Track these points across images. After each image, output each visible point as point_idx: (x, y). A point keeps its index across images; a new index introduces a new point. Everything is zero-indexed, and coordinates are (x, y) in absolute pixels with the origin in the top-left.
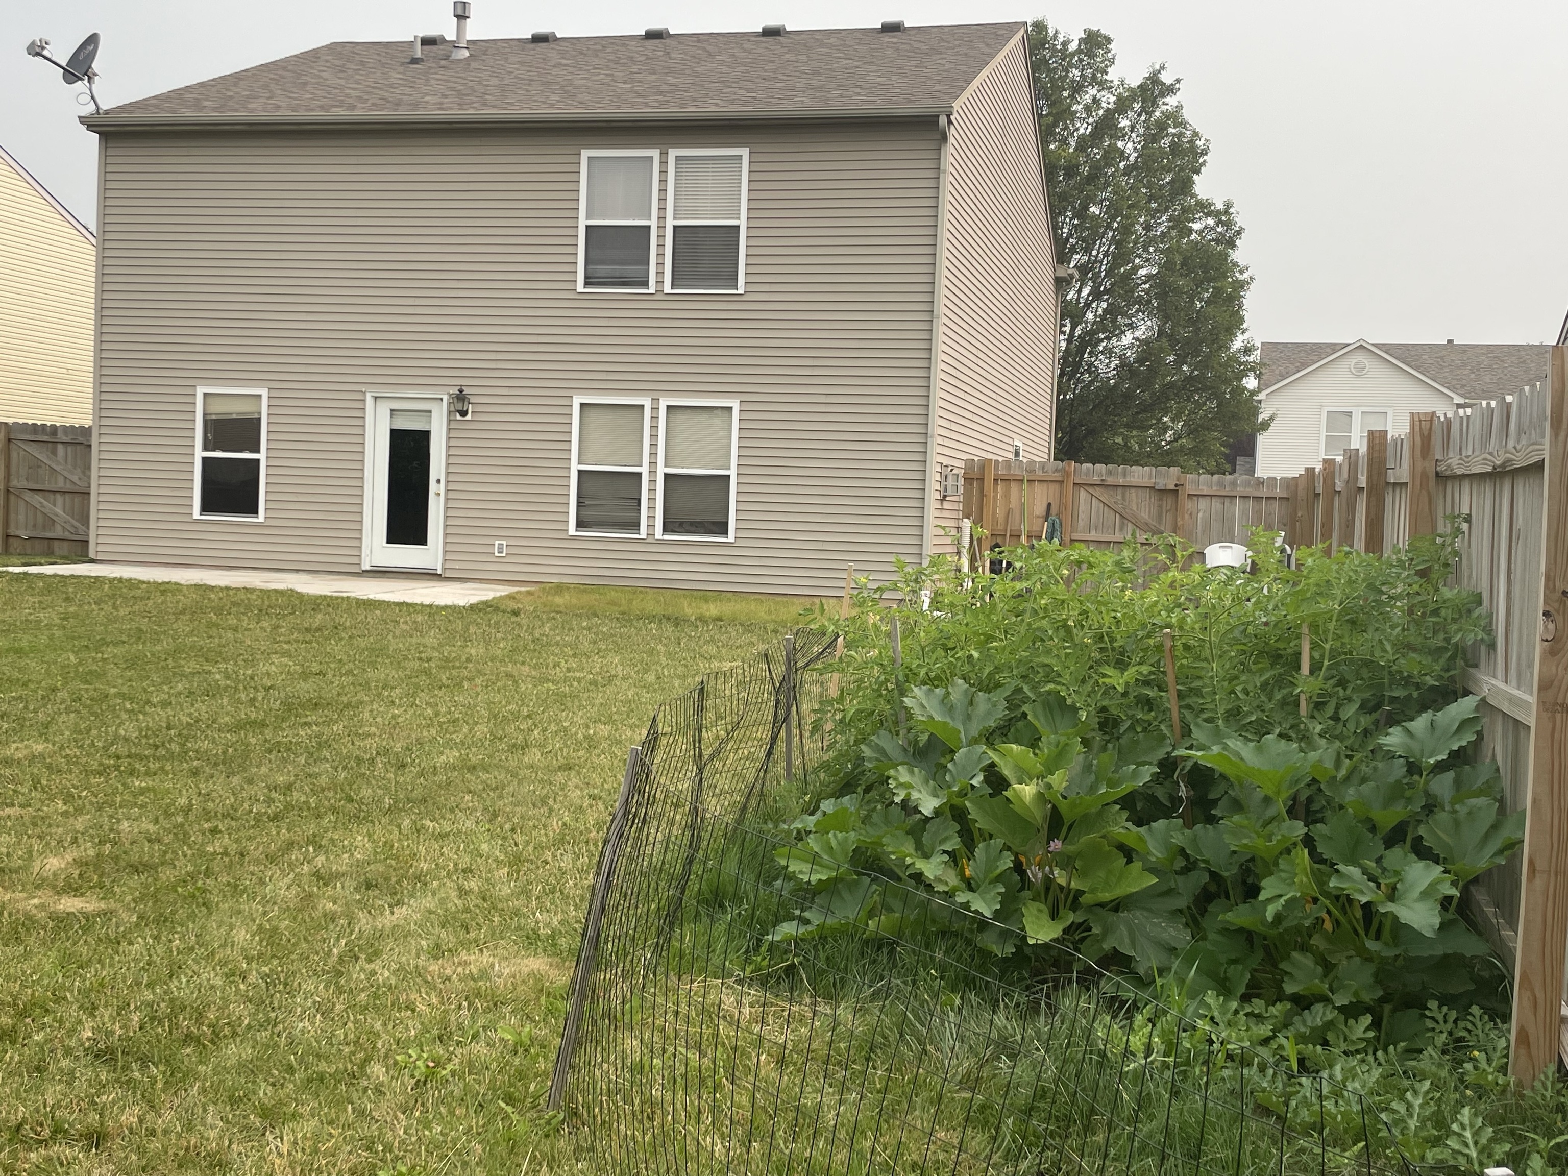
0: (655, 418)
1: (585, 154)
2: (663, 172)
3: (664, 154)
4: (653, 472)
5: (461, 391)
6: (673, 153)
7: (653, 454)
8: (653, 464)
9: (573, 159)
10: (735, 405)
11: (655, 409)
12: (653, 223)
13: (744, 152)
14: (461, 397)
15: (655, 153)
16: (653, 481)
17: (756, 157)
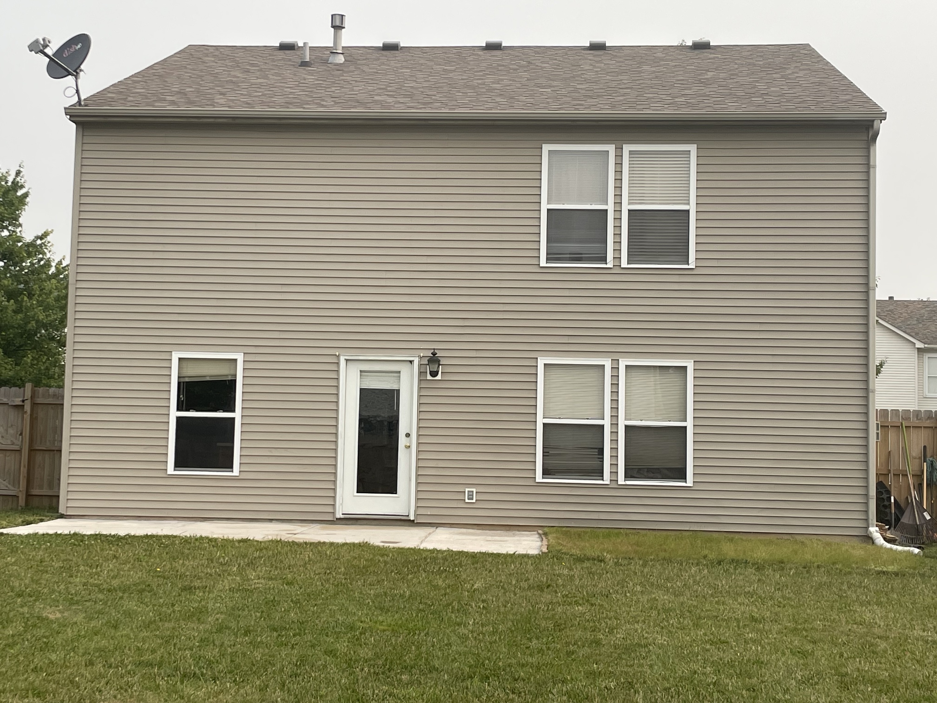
0: (615, 376)
1: (546, 148)
2: (619, 164)
3: (619, 150)
4: (615, 425)
5: (434, 354)
6: (627, 148)
7: (615, 408)
8: (615, 417)
9: (536, 152)
10: (690, 364)
11: (616, 369)
12: (610, 207)
13: (693, 148)
14: (434, 360)
15: (611, 148)
16: (615, 433)
17: (702, 153)
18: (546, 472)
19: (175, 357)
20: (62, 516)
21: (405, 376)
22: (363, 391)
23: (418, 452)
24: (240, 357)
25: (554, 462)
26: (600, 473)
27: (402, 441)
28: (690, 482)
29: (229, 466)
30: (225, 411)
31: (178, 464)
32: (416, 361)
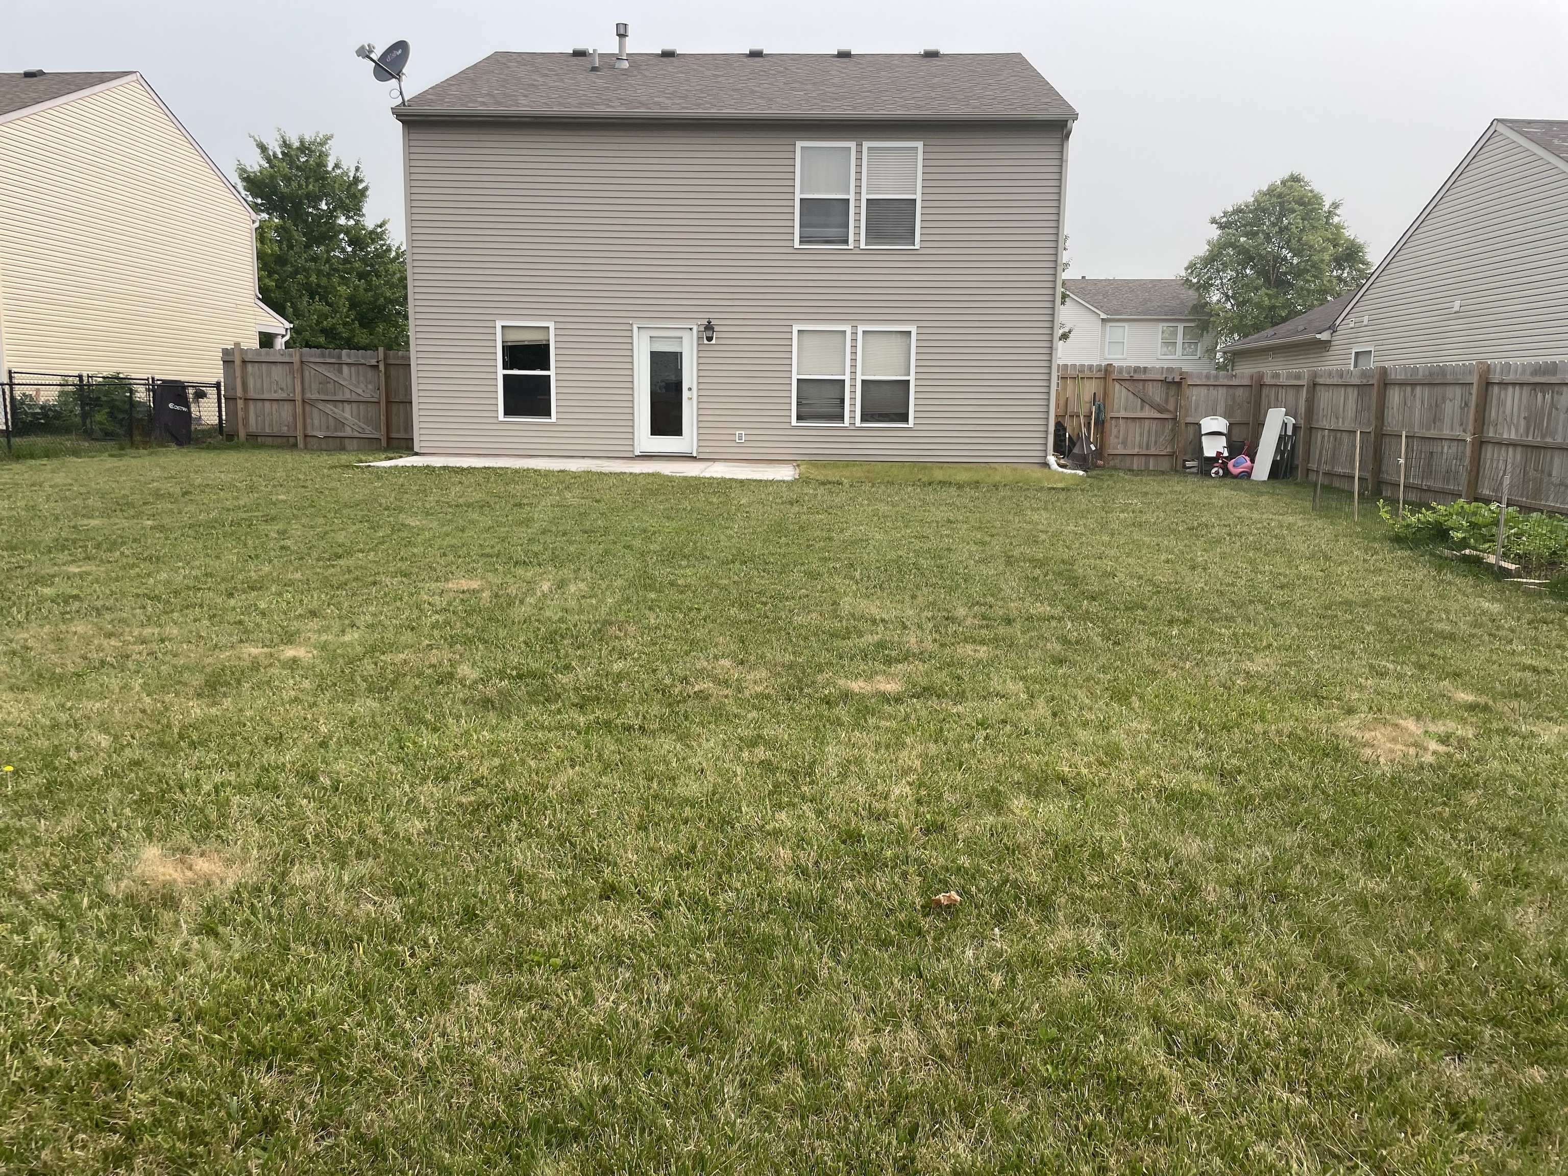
0: (854, 340)
1: (799, 144)
2: (859, 159)
3: (860, 145)
4: (853, 379)
5: (709, 322)
6: (866, 145)
7: (854, 366)
8: (854, 373)
9: (791, 148)
10: (913, 329)
11: (855, 334)
12: (852, 197)
13: (920, 145)
14: (709, 327)
15: (852, 145)
16: (854, 386)
17: (929, 149)
18: (799, 418)
19: (499, 324)
20: (417, 454)
21: (686, 342)
22: (653, 354)
23: (699, 402)
24: (551, 325)
25: (804, 410)
26: (841, 418)
27: (685, 394)
28: (911, 423)
29: (548, 413)
30: (542, 369)
31: (507, 413)
32: (695, 328)
